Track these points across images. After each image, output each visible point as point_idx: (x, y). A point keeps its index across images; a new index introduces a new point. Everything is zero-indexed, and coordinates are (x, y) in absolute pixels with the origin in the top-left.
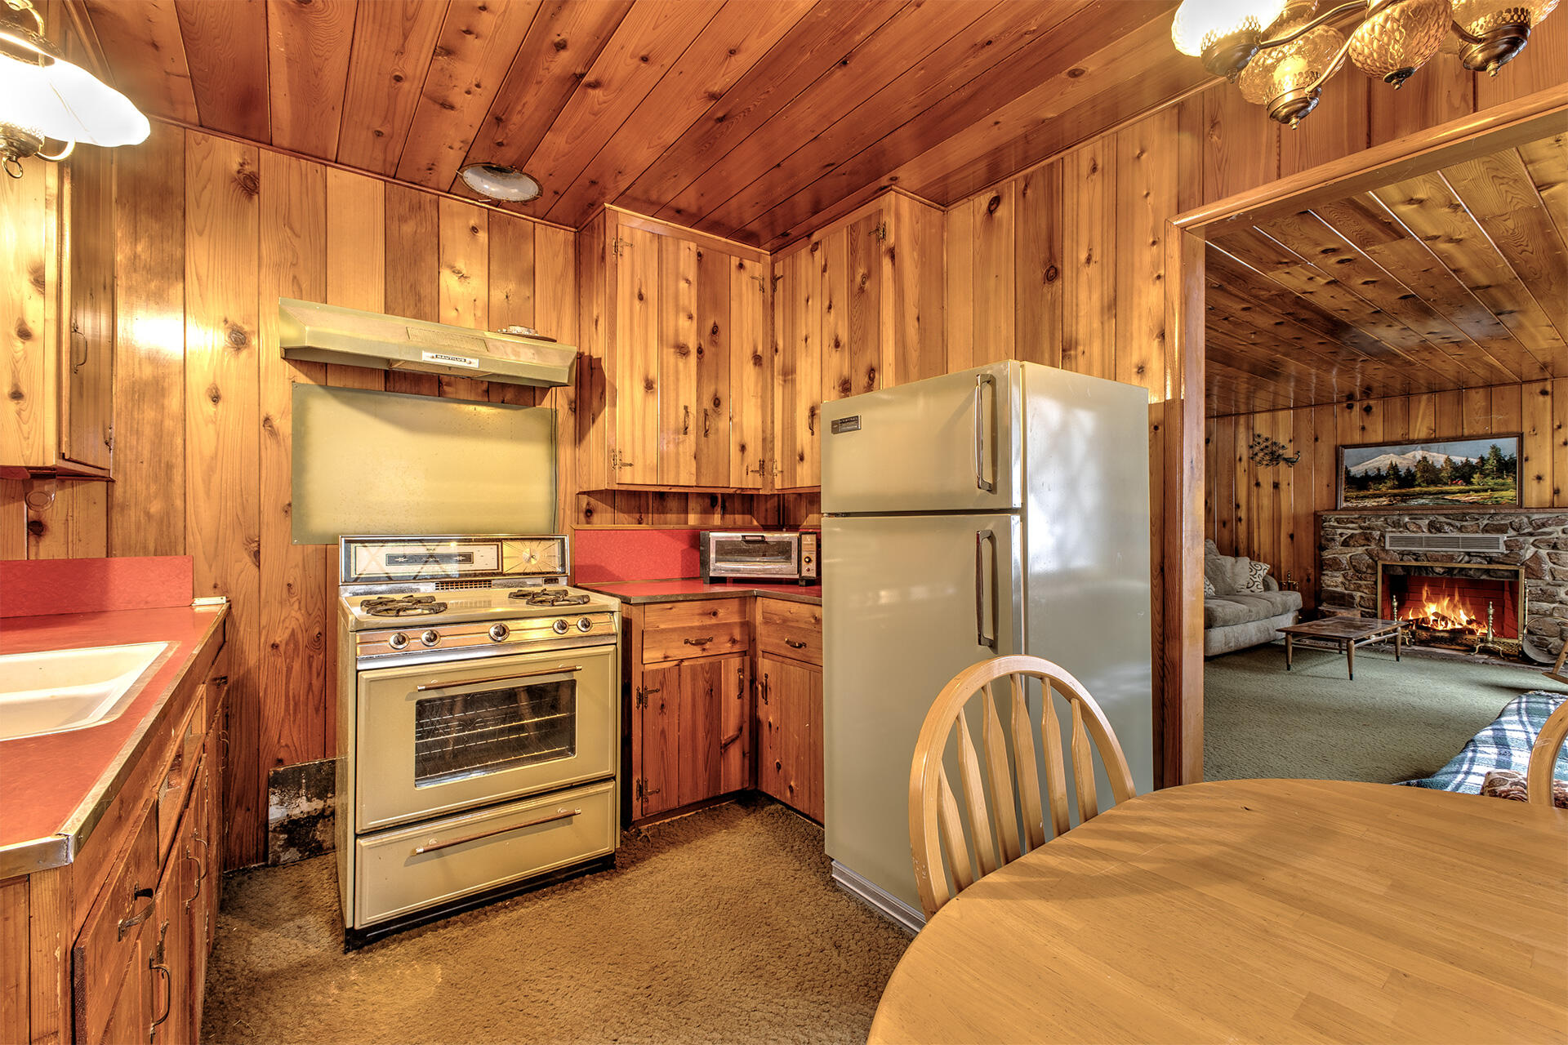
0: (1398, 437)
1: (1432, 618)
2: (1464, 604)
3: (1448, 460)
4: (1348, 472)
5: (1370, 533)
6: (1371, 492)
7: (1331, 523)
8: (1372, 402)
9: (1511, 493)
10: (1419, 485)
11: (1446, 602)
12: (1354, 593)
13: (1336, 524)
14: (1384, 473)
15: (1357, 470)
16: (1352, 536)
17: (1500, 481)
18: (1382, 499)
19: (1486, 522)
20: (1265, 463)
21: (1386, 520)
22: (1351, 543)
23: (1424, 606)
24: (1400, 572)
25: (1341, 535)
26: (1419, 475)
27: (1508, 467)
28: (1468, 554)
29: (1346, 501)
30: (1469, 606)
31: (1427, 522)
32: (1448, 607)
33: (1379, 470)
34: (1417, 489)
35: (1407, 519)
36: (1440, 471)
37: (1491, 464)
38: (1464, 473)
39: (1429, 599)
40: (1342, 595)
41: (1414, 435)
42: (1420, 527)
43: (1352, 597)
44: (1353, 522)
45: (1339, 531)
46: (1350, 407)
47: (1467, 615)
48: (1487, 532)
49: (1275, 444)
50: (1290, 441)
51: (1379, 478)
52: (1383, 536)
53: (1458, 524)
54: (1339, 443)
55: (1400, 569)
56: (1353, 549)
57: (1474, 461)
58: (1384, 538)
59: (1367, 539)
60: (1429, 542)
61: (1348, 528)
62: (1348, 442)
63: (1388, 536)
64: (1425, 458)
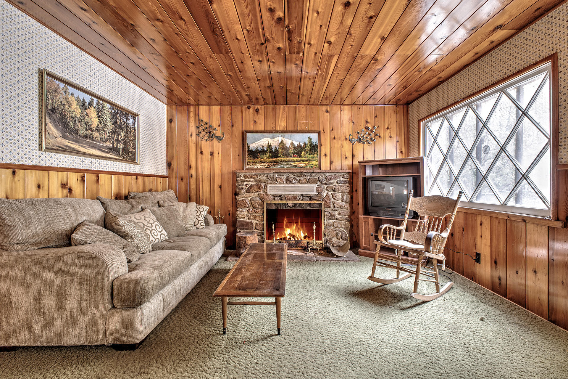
0: (270, 128)
1: (288, 237)
2: (302, 227)
3: (292, 143)
4: (249, 147)
5: (260, 184)
6: (259, 160)
7: (241, 178)
8: (259, 106)
9: (316, 163)
10: (280, 157)
11: (294, 227)
12: (253, 221)
13: (243, 179)
14: (265, 149)
15: (253, 146)
16: (251, 186)
17: (312, 156)
18: (264, 164)
19: (309, 177)
20: (205, 138)
21: (267, 176)
22: (251, 190)
23: (284, 230)
24: (274, 207)
25: (246, 185)
26: (280, 151)
27: (315, 149)
28: (302, 195)
29: (248, 165)
30: (304, 228)
31: (285, 177)
32: (295, 230)
33: (263, 147)
34: (280, 159)
35: (277, 176)
36: (289, 149)
37: (308, 148)
38: (298, 151)
39: (287, 226)
40: (247, 223)
41: (278, 128)
42: (282, 181)
43: (252, 224)
44: (252, 178)
45: (245, 183)
46: (249, 108)
47: (304, 233)
48: (310, 183)
49: (210, 126)
50: (219, 126)
51: (263, 152)
52: (266, 186)
53: (298, 178)
54: (244, 129)
55: (274, 205)
56: (252, 194)
57: (302, 145)
58: (267, 187)
59: (259, 188)
60: (286, 189)
61: (250, 181)
62: (248, 129)
63: (268, 185)
64: (282, 141)
